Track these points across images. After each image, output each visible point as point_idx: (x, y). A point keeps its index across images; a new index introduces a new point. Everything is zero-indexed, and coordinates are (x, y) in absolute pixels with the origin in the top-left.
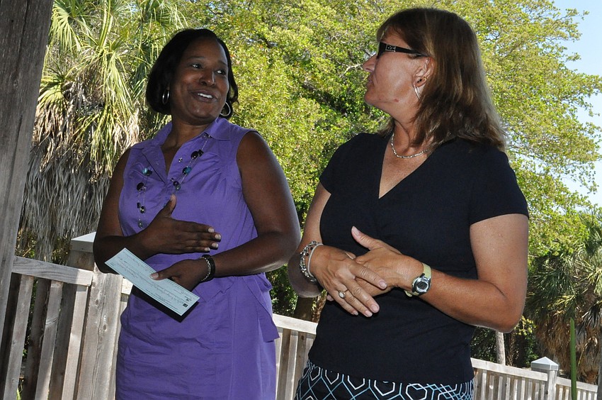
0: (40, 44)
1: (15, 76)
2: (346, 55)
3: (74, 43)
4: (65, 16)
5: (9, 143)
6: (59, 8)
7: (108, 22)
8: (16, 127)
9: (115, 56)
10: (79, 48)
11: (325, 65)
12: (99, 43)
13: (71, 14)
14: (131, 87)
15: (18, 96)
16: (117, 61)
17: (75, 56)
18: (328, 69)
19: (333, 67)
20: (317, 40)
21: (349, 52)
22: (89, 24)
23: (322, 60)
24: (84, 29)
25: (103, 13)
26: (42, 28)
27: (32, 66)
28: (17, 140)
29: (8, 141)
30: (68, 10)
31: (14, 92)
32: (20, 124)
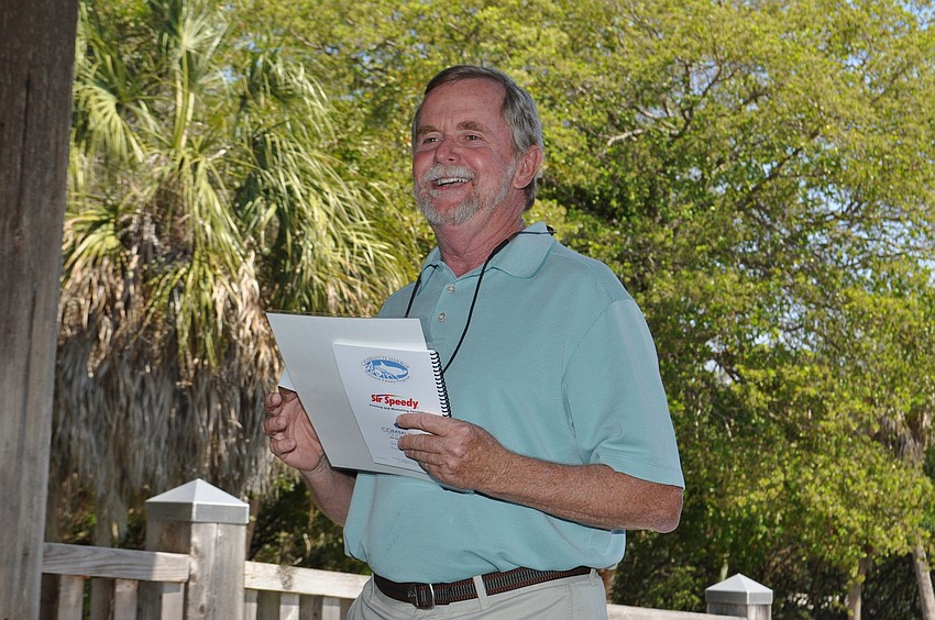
0: (56, 161)
1: (16, 223)
2: (604, 118)
3: (130, 149)
4: (110, 102)
5: (17, 342)
6: (97, 89)
7: (186, 104)
8: (26, 313)
9: (205, 163)
10: (140, 156)
11: (568, 140)
12: (172, 145)
13: (119, 98)
14: (237, 214)
15: (26, 257)
16: (209, 171)
17: (133, 167)
18: (575, 145)
19: (583, 141)
20: (551, 98)
21: (608, 112)
22: (152, 111)
23: (563, 131)
24: (146, 121)
25: (174, 90)
26: (57, 132)
27: (46, 201)
28: (30, 336)
29: (14, 339)
30: (114, 92)
31: (16, 251)
32: (34, 306)
